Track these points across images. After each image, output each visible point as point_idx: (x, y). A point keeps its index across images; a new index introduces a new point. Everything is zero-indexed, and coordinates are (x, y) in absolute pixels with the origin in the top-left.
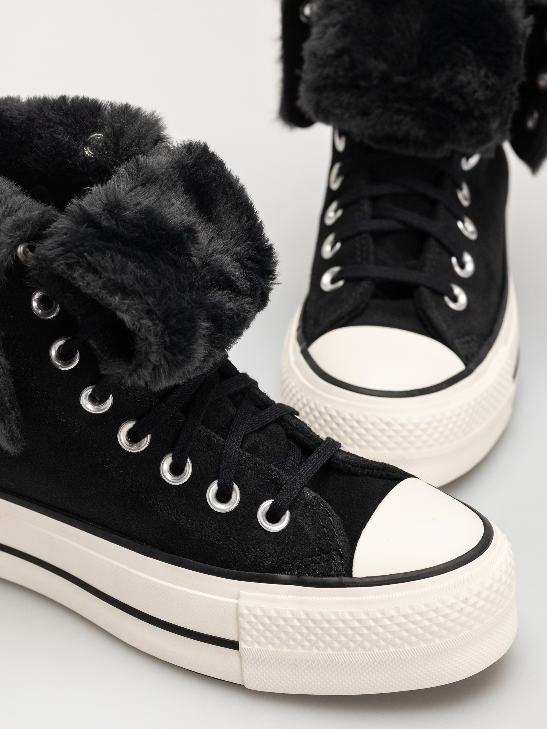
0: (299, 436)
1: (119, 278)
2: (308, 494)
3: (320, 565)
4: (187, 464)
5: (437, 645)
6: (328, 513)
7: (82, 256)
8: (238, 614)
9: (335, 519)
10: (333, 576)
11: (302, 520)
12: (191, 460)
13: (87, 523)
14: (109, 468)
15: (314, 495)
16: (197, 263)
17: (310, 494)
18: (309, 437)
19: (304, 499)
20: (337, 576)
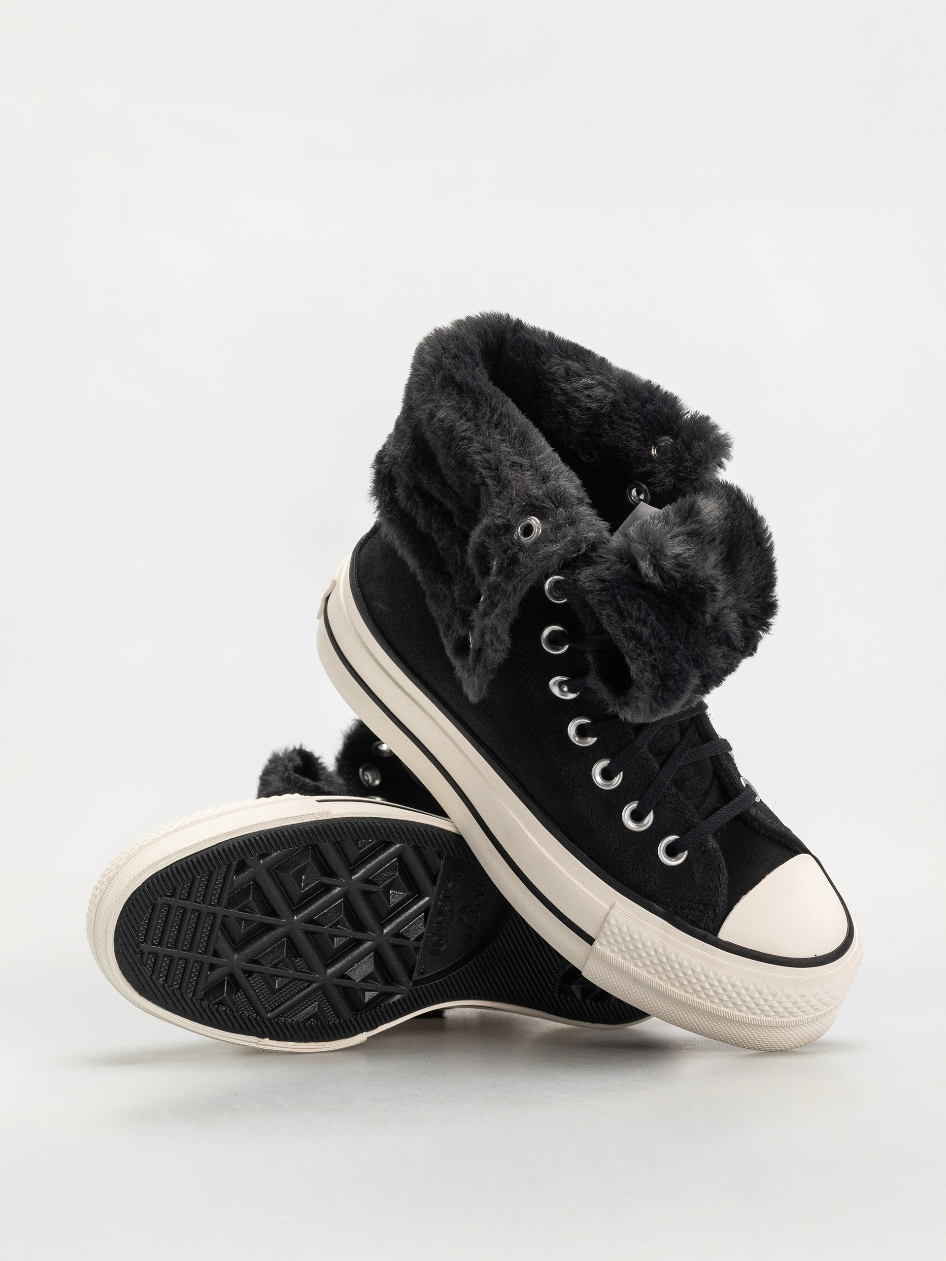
0: (723, 778)
1: (639, 628)
2: (710, 842)
3: (694, 913)
4: (618, 776)
5: (762, 1021)
6: (720, 869)
7: (615, 597)
8: (605, 919)
9: (724, 876)
10: (701, 928)
11: (696, 864)
12: (623, 774)
13: (505, 772)
14: (548, 745)
15: (715, 846)
16: (708, 621)
17: (712, 843)
18: (732, 783)
19: (705, 847)
20: (705, 929)
